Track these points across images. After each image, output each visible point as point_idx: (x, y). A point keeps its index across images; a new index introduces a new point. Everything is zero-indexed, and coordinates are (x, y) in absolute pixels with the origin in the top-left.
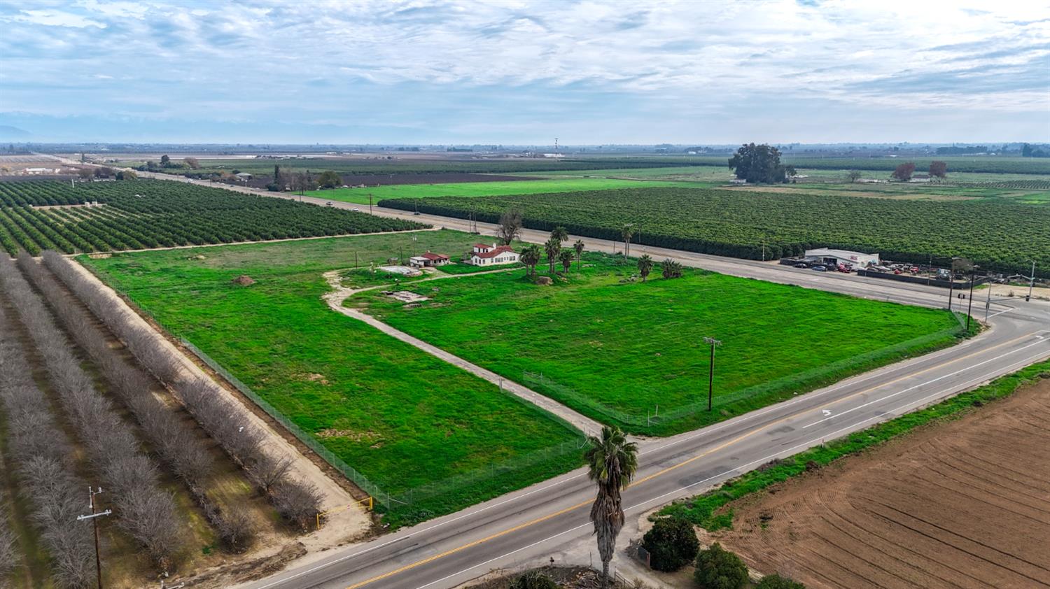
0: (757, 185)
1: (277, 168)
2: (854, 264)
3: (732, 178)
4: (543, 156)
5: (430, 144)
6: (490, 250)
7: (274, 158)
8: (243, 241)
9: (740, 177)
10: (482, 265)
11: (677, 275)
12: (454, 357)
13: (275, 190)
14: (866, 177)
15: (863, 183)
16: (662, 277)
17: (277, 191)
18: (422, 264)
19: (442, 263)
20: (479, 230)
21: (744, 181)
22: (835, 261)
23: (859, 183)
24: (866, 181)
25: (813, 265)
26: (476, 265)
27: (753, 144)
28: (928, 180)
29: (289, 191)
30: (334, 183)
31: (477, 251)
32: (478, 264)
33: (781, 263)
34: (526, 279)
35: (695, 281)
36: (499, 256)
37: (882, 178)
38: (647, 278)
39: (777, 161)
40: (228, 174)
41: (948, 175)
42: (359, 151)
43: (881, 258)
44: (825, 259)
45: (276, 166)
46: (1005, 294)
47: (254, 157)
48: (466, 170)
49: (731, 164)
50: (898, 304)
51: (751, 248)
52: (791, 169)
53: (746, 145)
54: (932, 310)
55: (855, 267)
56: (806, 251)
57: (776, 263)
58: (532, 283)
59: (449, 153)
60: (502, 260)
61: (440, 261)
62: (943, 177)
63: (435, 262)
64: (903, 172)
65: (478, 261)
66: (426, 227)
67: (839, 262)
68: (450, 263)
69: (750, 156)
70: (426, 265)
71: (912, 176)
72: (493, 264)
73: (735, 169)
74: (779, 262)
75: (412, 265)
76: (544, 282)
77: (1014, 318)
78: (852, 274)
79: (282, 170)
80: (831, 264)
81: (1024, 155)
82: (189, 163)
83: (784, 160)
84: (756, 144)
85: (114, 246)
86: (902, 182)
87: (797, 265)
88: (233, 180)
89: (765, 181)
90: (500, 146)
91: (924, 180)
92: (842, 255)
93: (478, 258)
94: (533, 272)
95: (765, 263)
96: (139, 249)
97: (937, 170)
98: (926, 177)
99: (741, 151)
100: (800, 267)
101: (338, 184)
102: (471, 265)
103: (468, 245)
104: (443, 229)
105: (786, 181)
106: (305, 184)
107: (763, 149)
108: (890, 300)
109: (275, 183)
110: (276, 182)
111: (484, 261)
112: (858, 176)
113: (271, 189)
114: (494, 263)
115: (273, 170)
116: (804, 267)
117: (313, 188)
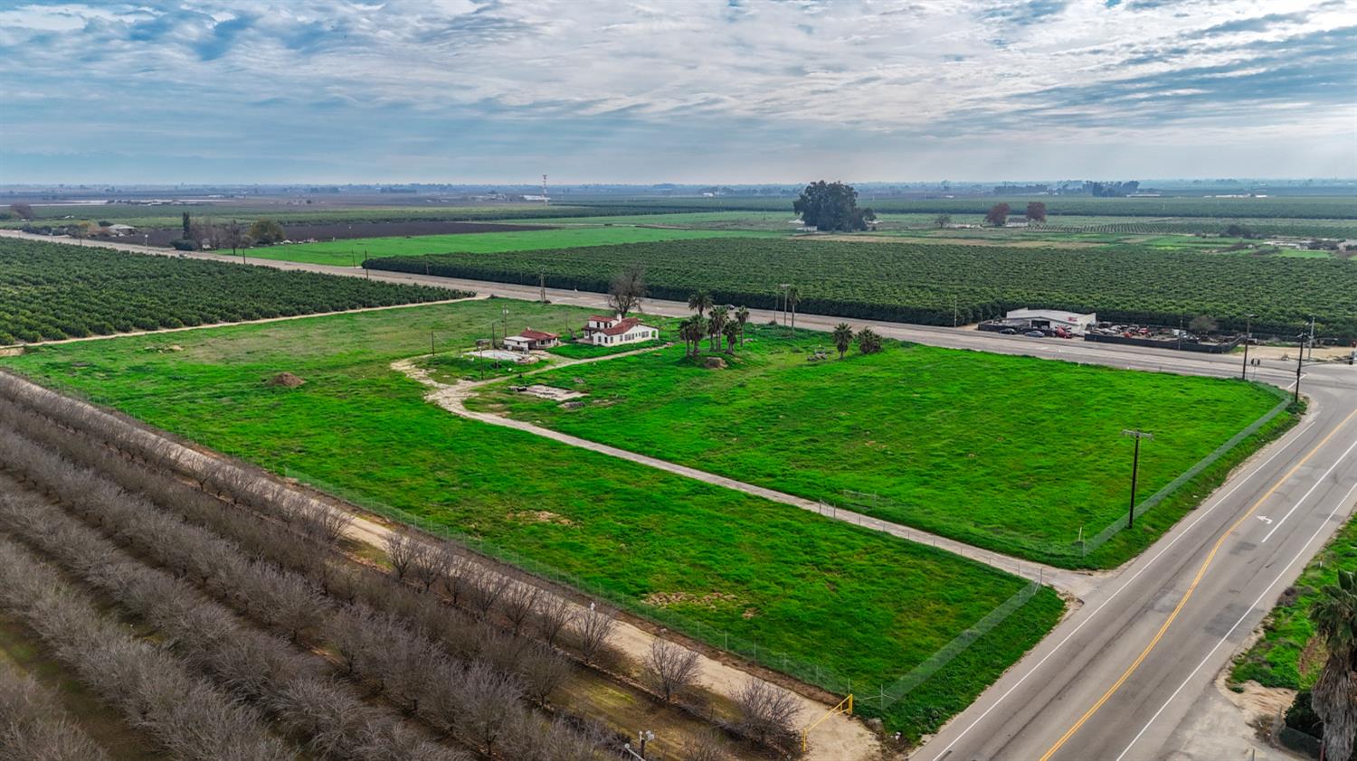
0: (833, 233)
1: (186, 217)
2: (1073, 328)
3: (799, 225)
4: (522, 200)
5: (347, 183)
6: (614, 323)
7: (137, 203)
8: (216, 322)
9: (809, 224)
10: (609, 345)
11: (877, 349)
12: (709, 475)
13: (189, 249)
14: (956, 222)
15: (955, 229)
16: (860, 352)
17: (191, 250)
18: (526, 346)
19: (552, 345)
20: (548, 297)
21: (815, 228)
22: (1047, 323)
23: (948, 228)
24: (956, 226)
25: (1021, 330)
26: (600, 345)
27: (822, 182)
28: (1026, 224)
29: (208, 249)
30: (273, 238)
31: (595, 326)
32: (603, 343)
33: (979, 329)
34: (689, 360)
35: (904, 355)
36: (630, 332)
37: (973, 223)
38: (846, 354)
39: (853, 204)
40: (94, 226)
41: (1046, 217)
42: (253, 193)
43: (1098, 319)
44: (1034, 322)
45: (184, 215)
46: (1277, 357)
47: (104, 202)
48: (439, 217)
49: (797, 208)
50: (1175, 375)
51: (934, 312)
52: (869, 213)
53: (814, 183)
54: (1224, 380)
55: (1074, 330)
56: (1008, 313)
57: (972, 328)
58: (699, 366)
59: (385, 195)
60: (633, 337)
61: (549, 341)
62: (1042, 220)
63: (543, 343)
64: (996, 215)
65: (603, 340)
66: (469, 295)
67: (1053, 326)
68: (561, 344)
69: (821, 198)
70: (530, 349)
71: (1007, 220)
72: (622, 343)
73: (802, 214)
74: (976, 326)
75: (510, 348)
76: (715, 364)
77: (1321, 385)
78: (1075, 340)
79: (193, 219)
80: (1042, 328)
81: (1095, 195)
82: (19, 211)
83: (860, 203)
84: (828, 182)
85: (22, 338)
86: (996, 226)
87: (1003, 330)
88: (107, 235)
89: (840, 228)
90: (449, 185)
91: (1022, 224)
92: (1057, 317)
93: (603, 336)
94: (696, 351)
95: (958, 329)
96: (62, 339)
97: (1035, 212)
98: (1023, 221)
99: (809, 190)
100: (1008, 333)
101: (279, 238)
102: (591, 346)
103: (551, 318)
104: (493, 297)
105: (864, 229)
106: (234, 240)
107: (836, 189)
108: (1163, 370)
109: (185, 238)
110: (188, 237)
111: (612, 339)
112: (947, 220)
113: (179, 247)
114: (624, 342)
115: (179, 221)
116: (1013, 333)
117: (246, 245)
